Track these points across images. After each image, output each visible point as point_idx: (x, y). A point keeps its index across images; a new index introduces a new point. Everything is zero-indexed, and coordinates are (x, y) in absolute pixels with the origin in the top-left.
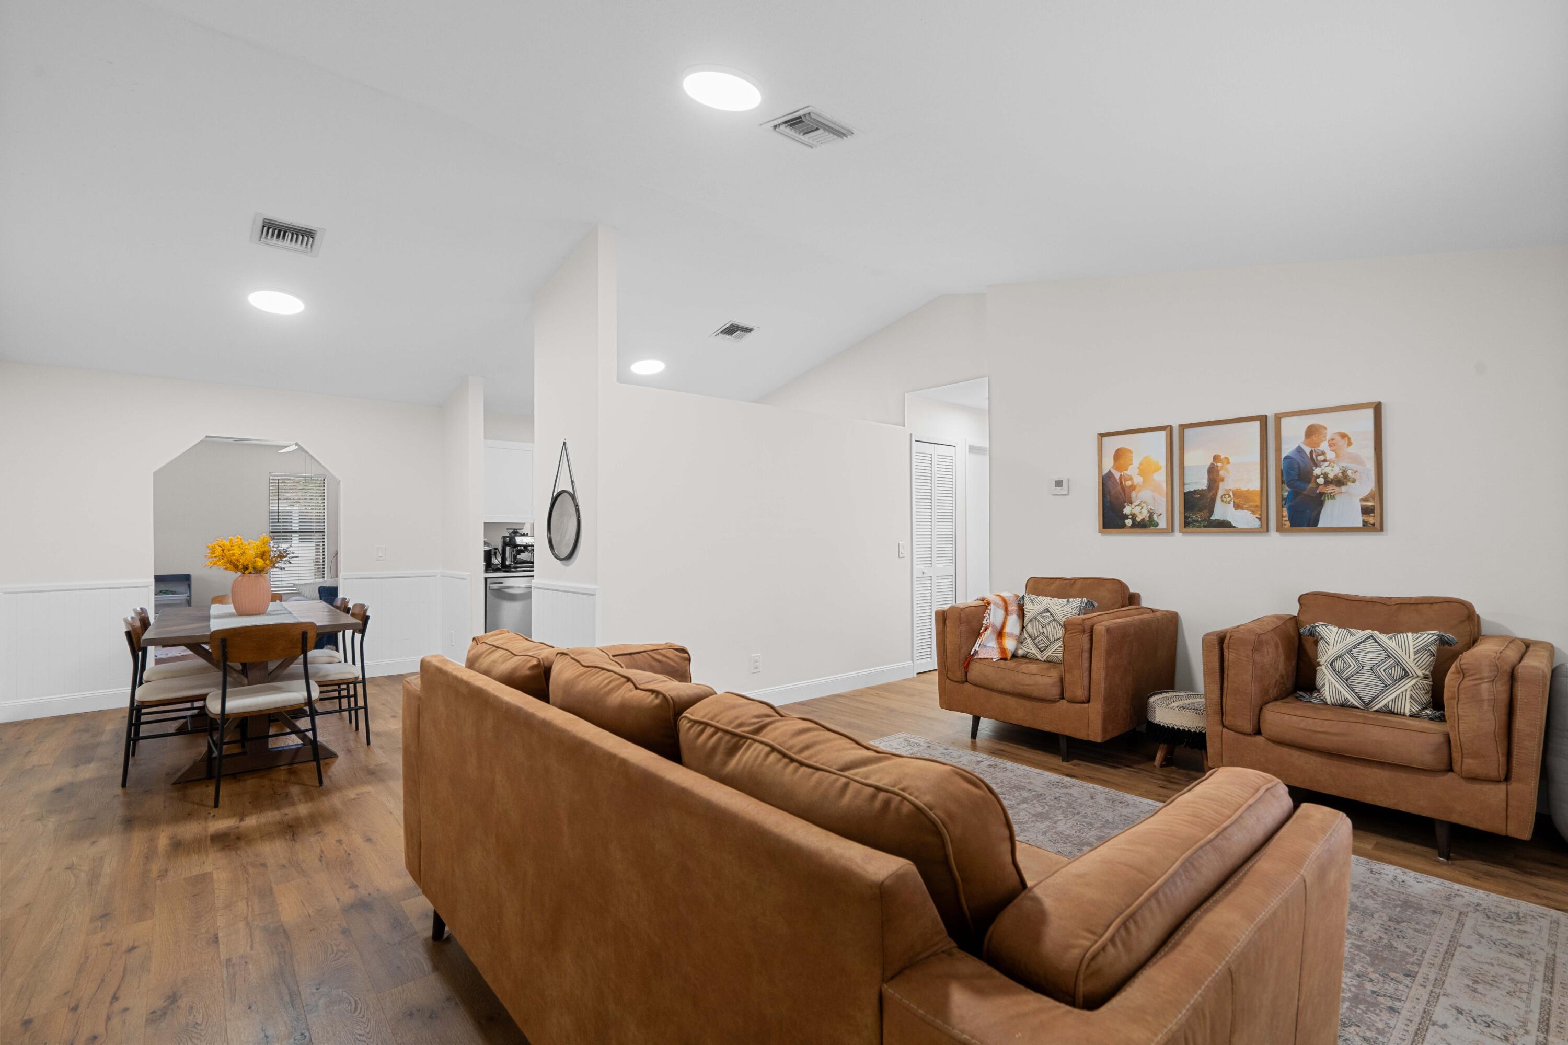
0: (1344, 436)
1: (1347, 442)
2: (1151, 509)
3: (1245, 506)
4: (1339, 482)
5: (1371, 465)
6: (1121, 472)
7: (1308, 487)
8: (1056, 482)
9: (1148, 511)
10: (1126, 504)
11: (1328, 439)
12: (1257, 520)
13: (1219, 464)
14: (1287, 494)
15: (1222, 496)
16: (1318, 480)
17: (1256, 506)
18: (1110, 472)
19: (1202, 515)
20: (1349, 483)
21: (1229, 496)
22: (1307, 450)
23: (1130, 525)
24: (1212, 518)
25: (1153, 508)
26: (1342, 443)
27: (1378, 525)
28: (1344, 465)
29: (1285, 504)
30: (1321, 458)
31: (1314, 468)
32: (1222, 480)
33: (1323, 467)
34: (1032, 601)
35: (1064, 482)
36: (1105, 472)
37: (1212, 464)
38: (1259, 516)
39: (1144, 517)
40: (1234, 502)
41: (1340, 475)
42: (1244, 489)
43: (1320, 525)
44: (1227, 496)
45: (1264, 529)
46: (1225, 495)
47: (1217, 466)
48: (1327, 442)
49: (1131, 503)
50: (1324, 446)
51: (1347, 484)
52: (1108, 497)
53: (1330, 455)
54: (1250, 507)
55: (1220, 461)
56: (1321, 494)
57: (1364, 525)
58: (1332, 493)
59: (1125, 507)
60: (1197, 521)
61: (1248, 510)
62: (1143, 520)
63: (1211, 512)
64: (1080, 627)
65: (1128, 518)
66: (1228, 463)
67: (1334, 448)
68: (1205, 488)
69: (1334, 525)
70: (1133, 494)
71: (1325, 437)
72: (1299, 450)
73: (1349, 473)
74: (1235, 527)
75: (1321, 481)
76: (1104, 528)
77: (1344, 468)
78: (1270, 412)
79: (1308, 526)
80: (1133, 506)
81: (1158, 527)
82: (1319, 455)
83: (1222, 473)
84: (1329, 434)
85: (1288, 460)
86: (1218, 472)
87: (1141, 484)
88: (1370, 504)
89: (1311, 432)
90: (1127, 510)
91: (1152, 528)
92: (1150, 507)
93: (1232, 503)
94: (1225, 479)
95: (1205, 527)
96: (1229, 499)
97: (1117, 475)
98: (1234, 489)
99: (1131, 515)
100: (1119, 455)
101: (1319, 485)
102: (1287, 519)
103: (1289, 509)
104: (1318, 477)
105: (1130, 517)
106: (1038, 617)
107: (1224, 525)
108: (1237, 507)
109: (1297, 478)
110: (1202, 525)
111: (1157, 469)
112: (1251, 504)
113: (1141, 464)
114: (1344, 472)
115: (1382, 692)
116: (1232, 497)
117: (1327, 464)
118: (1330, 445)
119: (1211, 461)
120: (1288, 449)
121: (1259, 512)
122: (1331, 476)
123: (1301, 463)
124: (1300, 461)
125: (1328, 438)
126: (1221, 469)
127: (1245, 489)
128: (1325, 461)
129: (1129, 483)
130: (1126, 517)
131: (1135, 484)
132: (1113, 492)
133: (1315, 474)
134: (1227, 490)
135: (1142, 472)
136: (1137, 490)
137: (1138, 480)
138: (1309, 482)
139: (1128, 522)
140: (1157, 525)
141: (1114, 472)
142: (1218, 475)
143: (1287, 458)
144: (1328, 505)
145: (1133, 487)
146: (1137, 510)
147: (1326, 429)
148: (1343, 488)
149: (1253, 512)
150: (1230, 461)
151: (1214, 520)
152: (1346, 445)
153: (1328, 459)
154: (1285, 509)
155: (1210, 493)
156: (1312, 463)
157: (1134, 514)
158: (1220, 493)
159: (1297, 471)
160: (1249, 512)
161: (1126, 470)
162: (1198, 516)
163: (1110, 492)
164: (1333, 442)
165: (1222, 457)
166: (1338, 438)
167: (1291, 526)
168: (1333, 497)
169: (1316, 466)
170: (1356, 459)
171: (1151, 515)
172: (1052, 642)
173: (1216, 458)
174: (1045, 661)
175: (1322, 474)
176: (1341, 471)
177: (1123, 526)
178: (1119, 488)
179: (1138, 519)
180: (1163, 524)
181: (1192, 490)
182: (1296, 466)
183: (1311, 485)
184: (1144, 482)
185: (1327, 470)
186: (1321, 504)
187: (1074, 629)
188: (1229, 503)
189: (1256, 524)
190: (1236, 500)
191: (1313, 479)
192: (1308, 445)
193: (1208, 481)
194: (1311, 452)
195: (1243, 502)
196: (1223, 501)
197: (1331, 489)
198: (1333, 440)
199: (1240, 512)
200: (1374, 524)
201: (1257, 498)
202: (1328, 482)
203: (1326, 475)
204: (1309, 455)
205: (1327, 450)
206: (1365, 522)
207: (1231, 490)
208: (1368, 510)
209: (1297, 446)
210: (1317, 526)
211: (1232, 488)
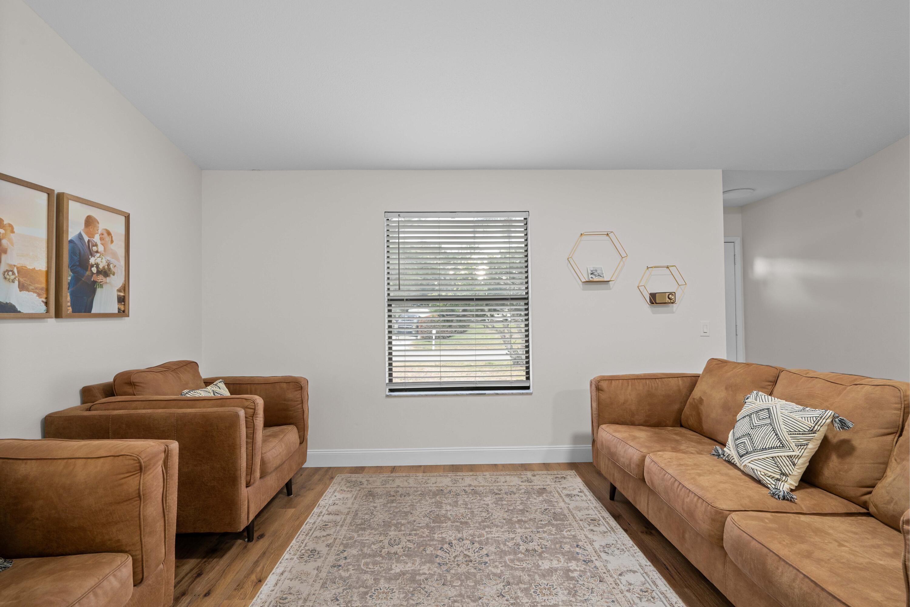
0: (109, 233)
1: (110, 239)
3: (31, 288)
4: (106, 273)
7: (86, 275)
11: (99, 233)
12: (43, 304)
14: (70, 278)
15: (5, 272)
17: (42, 289)
20: (111, 275)
21: (13, 273)
22: (86, 239)
26: (108, 239)
27: (126, 311)
28: (109, 258)
29: (68, 289)
30: (95, 249)
31: (90, 257)
32: (5, 251)
33: (96, 258)
38: (45, 300)
40: (19, 282)
41: (106, 267)
43: (94, 311)
44: (10, 273)
46: (8, 271)
48: (99, 235)
50: (96, 238)
51: (110, 276)
53: (101, 248)
54: (36, 288)
56: (95, 282)
57: (118, 312)
58: (101, 282)
61: (34, 292)
66: (13, 232)
67: (102, 242)
69: (102, 312)
71: (98, 230)
72: (80, 236)
73: (111, 266)
74: (20, 312)
75: (94, 270)
77: (108, 262)
78: (58, 189)
79: (85, 312)
82: (94, 246)
83: (4, 242)
84: (101, 227)
89: (90, 222)
93: (17, 282)
94: (9, 251)
96: (13, 277)
98: (18, 265)
101: (93, 273)
102: (69, 304)
103: (72, 295)
104: (92, 266)
107: (8, 309)
108: (22, 287)
109: (78, 264)
112: (35, 284)
114: (109, 265)
116: (17, 275)
117: (98, 255)
118: (101, 239)
121: (45, 296)
122: (101, 267)
123: (81, 250)
124: (81, 248)
125: (100, 231)
126: (4, 238)
127: (31, 268)
128: (97, 252)
133: (90, 263)
134: (10, 266)
138: (87, 270)
144: (99, 291)
147: (98, 223)
148: (108, 279)
149: (39, 295)
150: (15, 230)
152: (110, 242)
153: (99, 251)
154: (68, 294)
156: (89, 253)
160: (35, 295)
164: (103, 236)
165: (5, 222)
166: (106, 235)
167: (73, 312)
168: (101, 286)
169: (92, 255)
170: (115, 255)
175: (95, 264)
176: (107, 264)
182: (78, 252)
183: (88, 273)
185: (99, 261)
186: (94, 292)
188: (13, 281)
189: (40, 308)
190: (21, 280)
191: (89, 267)
192: (87, 233)
194: (89, 241)
195: (28, 283)
196: (5, 278)
197: (100, 278)
198: (102, 234)
199: (25, 293)
200: (124, 311)
201: (43, 280)
202: (99, 272)
203: (97, 265)
204: (87, 244)
205: (99, 243)
206: (119, 309)
207: (14, 265)
208: (122, 300)
209: (77, 233)
210: (91, 312)
211: (16, 264)
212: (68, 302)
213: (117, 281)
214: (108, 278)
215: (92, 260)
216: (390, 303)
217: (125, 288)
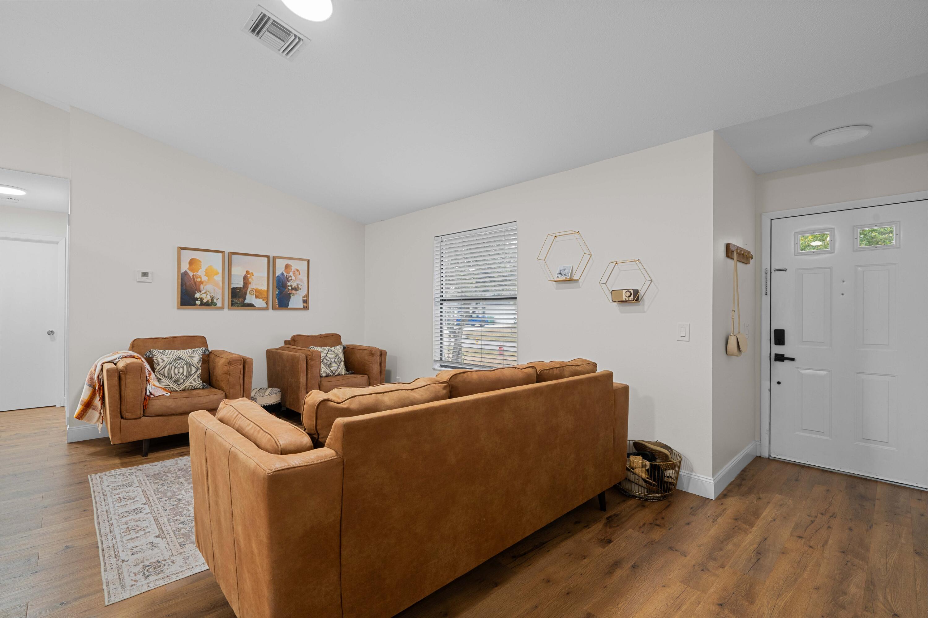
0: (298, 270)
1: (299, 273)
2: (212, 296)
3: (260, 297)
4: (296, 289)
5: (306, 283)
6: (194, 272)
8: (142, 273)
9: (211, 297)
10: (196, 292)
12: (265, 304)
13: (249, 276)
14: (277, 292)
15: (250, 291)
16: (289, 288)
17: (265, 297)
18: (186, 271)
19: (240, 300)
20: (299, 290)
21: (253, 292)
22: (285, 274)
23: (199, 304)
24: (245, 302)
25: (213, 295)
26: (297, 273)
28: (297, 282)
29: (277, 297)
30: (290, 278)
32: (250, 283)
34: (162, 353)
35: (149, 274)
36: (183, 271)
37: (245, 275)
38: (266, 302)
39: (208, 300)
40: (255, 295)
41: (296, 286)
42: (260, 289)
43: (289, 307)
44: (252, 292)
45: (267, 309)
46: (251, 291)
47: (248, 276)
48: (292, 272)
49: (200, 292)
50: (291, 274)
52: (184, 287)
53: (293, 278)
54: (263, 297)
55: (249, 274)
56: (290, 294)
59: (196, 293)
60: (237, 303)
61: (262, 299)
62: (207, 301)
63: (245, 299)
64: (240, 361)
65: (198, 300)
66: (253, 275)
67: (294, 275)
68: (242, 287)
69: (294, 307)
70: (202, 287)
72: (282, 274)
73: (299, 286)
74: (255, 307)
75: (290, 288)
76: (181, 305)
78: (271, 255)
79: (285, 307)
80: (201, 293)
81: (216, 306)
82: (290, 277)
83: (250, 280)
84: (293, 268)
85: (278, 278)
86: (248, 279)
87: (206, 281)
88: (305, 299)
89: (287, 267)
90: (197, 295)
91: (213, 306)
92: (212, 294)
93: (254, 295)
94: (251, 283)
95: (241, 306)
97: (191, 274)
98: (255, 288)
99: (200, 298)
100: (192, 262)
101: (289, 290)
102: (277, 304)
103: (278, 300)
104: (289, 286)
105: (199, 299)
106: (173, 363)
107: (251, 306)
108: (257, 297)
109: (281, 286)
110: (240, 305)
111: (217, 274)
112: (262, 296)
113: (206, 270)
114: (298, 285)
115: (338, 368)
116: (255, 292)
117: (292, 281)
118: (293, 274)
119: (245, 273)
120: (278, 273)
121: (266, 300)
122: (293, 286)
123: (283, 280)
124: (282, 279)
125: (293, 270)
126: (249, 278)
128: (291, 280)
129: (199, 280)
130: (197, 299)
131: (203, 280)
132: (188, 284)
134: (252, 289)
135: (207, 275)
136: (204, 284)
137: (204, 278)
138: (286, 288)
139: (198, 302)
140: (216, 305)
141: (188, 271)
142: (248, 281)
143: (278, 276)
144: (292, 298)
145: (201, 282)
146: (203, 296)
147: (292, 266)
149: (264, 300)
150: (254, 275)
151: (246, 303)
152: (298, 275)
153: (292, 279)
154: (277, 299)
155: (244, 289)
156: (287, 280)
157: (202, 298)
158: (249, 290)
159: (281, 283)
160: (262, 300)
161: (198, 272)
162: (238, 301)
163: (186, 284)
165: (250, 272)
166: (296, 271)
167: (279, 307)
168: (294, 295)
169: (288, 281)
170: (301, 281)
171: (212, 299)
172: (187, 377)
173: (247, 272)
174: (180, 391)
177: (195, 304)
178: (192, 282)
179: (205, 301)
180: (219, 304)
181: (235, 287)
182: (281, 281)
183: (286, 290)
184: (208, 280)
185: (292, 284)
186: (290, 298)
187: (236, 363)
188: (253, 295)
189: (265, 306)
190: (256, 294)
192: (286, 272)
193: (243, 283)
194: (287, 275)
196: (250, 294)
197: (293, 292)
198: (294, 271)
199: (258, 300)
200: (306, 307)
201: (266, 294)
202: (292, 289)
203: (291, 286)
204: (286, 277)
205: (292, 275)
206: (304, 306)
207: (254, 289)
208: (304, 302)
209: (281, 272)
210: (288, 307)
211: (254, 288)
212: (276, 303)
213: (302, 293)
214: (297, 292)
215: (289, 284)
216: (442, 302)
217: (307, 295)
